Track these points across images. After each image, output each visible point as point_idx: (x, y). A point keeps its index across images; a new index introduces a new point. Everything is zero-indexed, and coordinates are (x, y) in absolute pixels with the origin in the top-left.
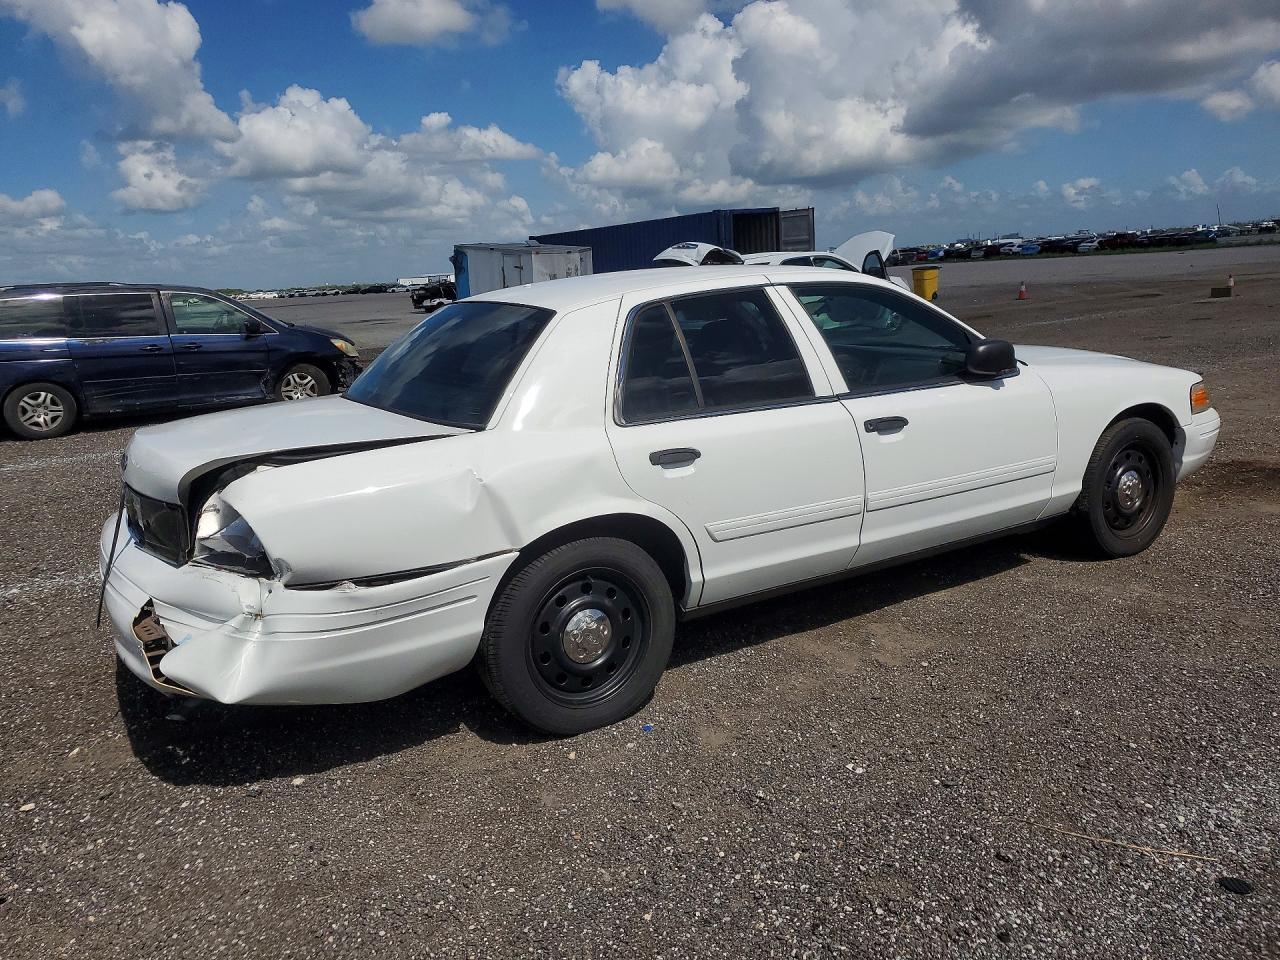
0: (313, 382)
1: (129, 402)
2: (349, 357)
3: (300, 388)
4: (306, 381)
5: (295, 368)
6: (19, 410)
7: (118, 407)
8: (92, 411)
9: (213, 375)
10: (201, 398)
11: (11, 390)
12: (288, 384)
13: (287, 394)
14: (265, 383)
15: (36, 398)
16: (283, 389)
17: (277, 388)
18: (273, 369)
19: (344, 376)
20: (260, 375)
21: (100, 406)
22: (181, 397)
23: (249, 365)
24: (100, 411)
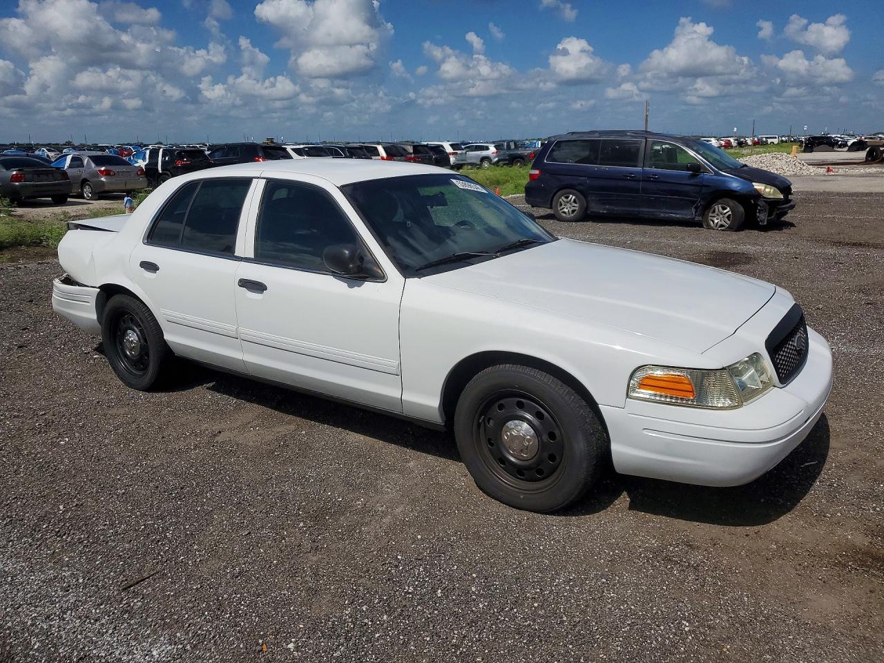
0: (730, 213)
1: (612, 207)
2: (765, 198)
3: (721, 216)
4: (725, 211)
5: (720, 201)
6: (559, 203)
7: (605, 209)
8: (592, 210)
9: (663, 198)
10: (653, 212)
11: (557, 192)
12: (714, 212)
13: (712, 218)
14: (696, 208)
15: (567, 198)
16: (710, 214)
17: (706, 212)
18: (702, 199)
19: (759, 212)
20: (694, 202)
21: (596, 208)
22: (641, 209)
23: (687, 194)
24: (595, 210)
